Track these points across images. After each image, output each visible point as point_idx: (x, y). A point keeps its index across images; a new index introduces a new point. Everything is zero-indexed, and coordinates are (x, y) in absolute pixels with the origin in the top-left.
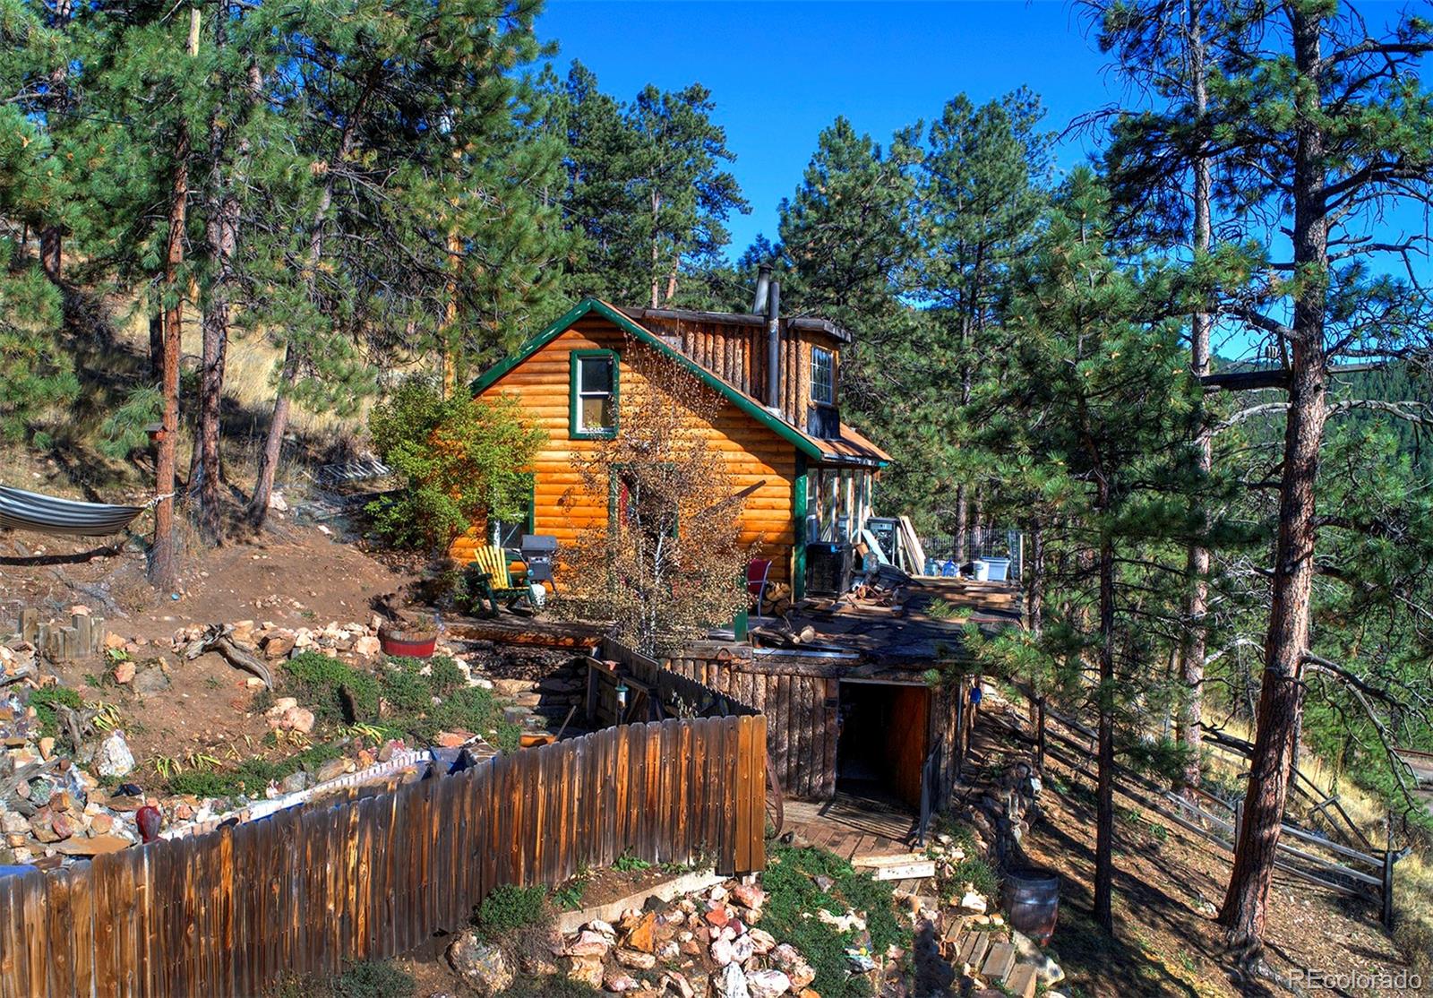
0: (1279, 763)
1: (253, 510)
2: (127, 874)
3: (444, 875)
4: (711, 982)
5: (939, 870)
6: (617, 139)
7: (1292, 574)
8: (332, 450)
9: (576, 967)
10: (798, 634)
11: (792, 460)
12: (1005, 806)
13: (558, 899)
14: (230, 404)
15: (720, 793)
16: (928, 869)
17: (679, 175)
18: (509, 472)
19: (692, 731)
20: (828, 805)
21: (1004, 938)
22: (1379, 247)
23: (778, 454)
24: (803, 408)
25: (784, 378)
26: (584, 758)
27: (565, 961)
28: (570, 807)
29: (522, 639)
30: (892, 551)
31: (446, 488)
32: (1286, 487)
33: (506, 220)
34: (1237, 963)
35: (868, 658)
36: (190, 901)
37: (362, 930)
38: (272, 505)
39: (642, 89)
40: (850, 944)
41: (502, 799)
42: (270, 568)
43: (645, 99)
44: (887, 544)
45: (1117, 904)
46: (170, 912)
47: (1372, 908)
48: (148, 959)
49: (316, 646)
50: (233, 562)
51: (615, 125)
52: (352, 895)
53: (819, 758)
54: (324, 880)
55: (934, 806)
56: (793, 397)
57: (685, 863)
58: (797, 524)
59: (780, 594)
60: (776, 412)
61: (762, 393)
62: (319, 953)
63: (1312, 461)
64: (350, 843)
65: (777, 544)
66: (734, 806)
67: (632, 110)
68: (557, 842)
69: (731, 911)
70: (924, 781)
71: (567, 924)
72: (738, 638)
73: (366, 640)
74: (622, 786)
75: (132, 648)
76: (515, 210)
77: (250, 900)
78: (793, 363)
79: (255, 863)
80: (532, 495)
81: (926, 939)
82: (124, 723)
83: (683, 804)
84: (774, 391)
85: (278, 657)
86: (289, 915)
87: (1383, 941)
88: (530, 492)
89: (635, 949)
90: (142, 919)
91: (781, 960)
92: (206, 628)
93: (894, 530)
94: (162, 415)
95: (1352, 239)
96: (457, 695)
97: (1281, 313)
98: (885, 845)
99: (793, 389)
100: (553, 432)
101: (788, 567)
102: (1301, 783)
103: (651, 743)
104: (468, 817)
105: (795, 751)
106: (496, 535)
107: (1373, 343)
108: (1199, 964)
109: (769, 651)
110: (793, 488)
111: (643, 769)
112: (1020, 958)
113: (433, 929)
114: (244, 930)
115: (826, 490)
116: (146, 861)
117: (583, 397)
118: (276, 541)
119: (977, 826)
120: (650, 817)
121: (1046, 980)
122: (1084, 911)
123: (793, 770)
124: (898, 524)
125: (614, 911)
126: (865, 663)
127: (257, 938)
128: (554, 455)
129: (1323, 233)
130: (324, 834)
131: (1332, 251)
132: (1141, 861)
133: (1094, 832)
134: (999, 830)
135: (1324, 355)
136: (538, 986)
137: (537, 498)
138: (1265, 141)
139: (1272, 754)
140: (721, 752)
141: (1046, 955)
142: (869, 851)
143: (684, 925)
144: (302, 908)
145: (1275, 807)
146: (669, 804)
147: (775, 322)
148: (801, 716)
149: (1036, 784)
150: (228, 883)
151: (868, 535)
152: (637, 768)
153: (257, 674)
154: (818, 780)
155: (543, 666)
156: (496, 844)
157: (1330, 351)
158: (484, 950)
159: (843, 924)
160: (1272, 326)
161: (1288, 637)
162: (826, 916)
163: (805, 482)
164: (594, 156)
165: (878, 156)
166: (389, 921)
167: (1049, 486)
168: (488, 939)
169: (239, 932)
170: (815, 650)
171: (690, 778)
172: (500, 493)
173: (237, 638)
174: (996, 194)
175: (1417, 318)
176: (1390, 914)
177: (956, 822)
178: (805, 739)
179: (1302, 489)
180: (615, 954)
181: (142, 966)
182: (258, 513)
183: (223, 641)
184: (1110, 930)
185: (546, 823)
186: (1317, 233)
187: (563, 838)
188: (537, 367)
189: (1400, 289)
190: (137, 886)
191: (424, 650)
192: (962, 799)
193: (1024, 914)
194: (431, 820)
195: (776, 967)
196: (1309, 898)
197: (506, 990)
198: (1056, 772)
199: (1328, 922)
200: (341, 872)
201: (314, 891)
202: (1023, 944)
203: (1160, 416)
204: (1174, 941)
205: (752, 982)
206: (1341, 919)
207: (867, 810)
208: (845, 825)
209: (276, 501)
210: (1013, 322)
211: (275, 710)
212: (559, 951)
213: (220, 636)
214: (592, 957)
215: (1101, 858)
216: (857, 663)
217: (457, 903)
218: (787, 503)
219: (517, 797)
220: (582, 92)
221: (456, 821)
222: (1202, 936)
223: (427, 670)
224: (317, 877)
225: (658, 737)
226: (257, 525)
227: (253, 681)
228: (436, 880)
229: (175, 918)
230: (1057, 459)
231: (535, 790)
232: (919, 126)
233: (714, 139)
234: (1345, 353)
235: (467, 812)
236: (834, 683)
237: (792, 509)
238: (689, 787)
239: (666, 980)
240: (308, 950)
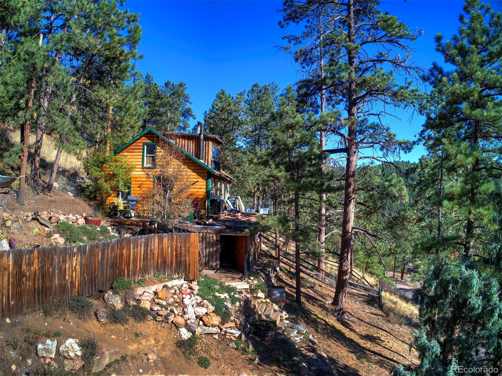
0: (347, 257)
1: (48, 186)
2: (5, 258)
3: (102, 272)
4: (183, 310)
5: (250, 286)
6: (158, 95)
7: (349, 204)
8: (73, 174)
9: (142, 303)
10: (208, 221)
11: (206, 175)
12: (269, 272)
13: (137, 284)
14: (42, 160)
15: (185, 256)
16: (247, 286)
17: (176, 106)
18: (124, 177)
19: (177, 237)
20: (217, 271)
21: (270, 305)
22: (372, 114)
23: (202, 173)
24: (210, 160)
25: (204, 152)
26: (145, 242)
27: (138, 301)
28: (140, 257)
29: (127, 223)
30: (235, 206)
31: (106, 181)
32: (347, 180)
33: (126, 103)
34: (338, 315)
35: (228, 227)
36: (24, 270)
37: (77, 286)
38: (54, 185)
39: (166, 81)
40: (225, 301)
41: (120, 251)
42: (53, 201)
43: (167, 84)
44: (234, 204)
45: (303, 299)
46: (18, 273)
47: (376, 303)
48: (10, 287)
49: (66, 220)
50: (42, 199)
51: (158, 92)
52: (74, 275)
53: (215, 257)
54: (65, 269)
55: (249, 269)
56: (207, 157)
57: (175, 276)
58: (208, 193)
59: (203, 213)
60: (202, 161)
61: (198, 156)
62: (64, 292)
63: (354, 172)
64: (74, 258)
65: (202, 199)
66: (189, 260)
67: (163, 87)
68: (136, 267)
69: (189, 291)
70: (245, 263)
71: (139, 291)
72: (190, 223)
73: (81, 219)
74: (156, 252)
75: (10, 217)
76: (128, 101)
77: (42, 272)
78: (207, 147)
79: (44, 260)
80: (131, 184)
81: (247, 302)
82: (7, 238)
83: (174, 259)
84: (201, 155)
85: (55, 223)
86: (55, 279)
87: (380, 312)
88: (130, 183)
89: (160, 299)
90: (9, 273)
91: (204, 305)
92: (33, 213)
93: (236, 200)
94: (23, 152)
95: (364, 111)
96: (107, 236)
97: (345, 131)
98: (234, 280)
99: (207, 155)
100: (137, 166)
101: (205, 206)
102: (354, 273)
103: (164, 240)
104: (110, 255)
105: (207, 255)
106: (120, 196)
107: (370, 140)
108: (327, 315)
109: (199, 226)
110: (207, 183)
111: (162, 247)
112: (275, 311)
113: (99, 289)
114: (40, 282)
115: (216, 185)
116: (11, 255)
117: (147, 156)
118: (55, 195)
119: (261, 276)
120: (164, 262)
121: (283, 317)
122: (293, 300)
123: (207, 261)
124: (237, 198)
125: (154, 288)
126: (228, 229)
127: (44, 285)
128: (138, 173)
129: (356, 110)
130: (66, 255)
131: (359, 115)
132: (309, 290)
133: (295, 282)
134: (267, 278)
135: (357, 143)
136: (131, 309)
137: (132, 186)
138: (340, 85)
139: (345, 255)
140: (185, 243)
141: (282, 310)
142: (229, 281)
143: (175, 294)
144: (58, 277)
145: (347, 270)
146: (170, 259)
147: (202, 136)
148: (209, 245)
149: (278, 269)
150: (36, 266)
151: (228, 201)
152: (160, 247)
153: (48, 227)
154: (214, 264)
155: (133, 230)
156: (118, 265)
157: (358, 142)
158: (114, 296)
159: (222, 296)
160: (342, 135)
161: (349, 221)
162: (217, 294)
163: (210, 181)
164: (152, 100)
165: (233, 99)
166: (85, 285)
167: (280, 174)
168: (116, 293)
169: (39, 282)
170: (213, 225)
171: (176, 251)
172: (121, 183)
173: (43, 216)
174: (265, 111)
175: (383, 133)
176: (382, 305)
177: (256, 274)
178: (210, 252)
179: (351, 180)
180: (154, 300)
181: (9, 289)
182: (50, 187)
183: (38, 217)
184: (301, 306)
185: (133, 261)
186: (354, 110)
187: (138, 266)
188: (133, 147)
189: (377, 125)
190: (8, 262)
191: (98, 223)
192: (257, 270)
193: (276, 298)
194: (98, 255)
195: (203, 306)
196: (358, 301)
197: (121, 309)
198: (284, 268)
199: (364, 307)
200: (71, 267)
201: (62, 272)
202: (276, 307)
203: (311, 155)
204: (320, 309)
205: (195, 310)
206: (367, 306)
207: (229, 272)
208: (223, 275)
209: (55, 184)
210: (269, 128)
211: (53, 237)
212: (137, 298)
213: (37, 215)
214: (147, 300)
215: (298, 289)
216: (225, 229)
217: (106, 281)
218: (205, 187)
219: (124, 251)
220: (149, 82)
221: (106, 256)
222: (328, 308)
223: (99, 229)
224: (63, 268)
225: (167, 238)
226: (50, 190)
227: (46, 229)
228: (100, 274)
229: (19, 275)
230: (282, 167)
231: (130, 250)
232: (244, 92)
233: (186, 98)
234: (362, 143)
235: (109, 254)
236: (218, 235)
237: (206, 189)
238: (176, 253)
239: (169, 309)
240: (60, 292)
